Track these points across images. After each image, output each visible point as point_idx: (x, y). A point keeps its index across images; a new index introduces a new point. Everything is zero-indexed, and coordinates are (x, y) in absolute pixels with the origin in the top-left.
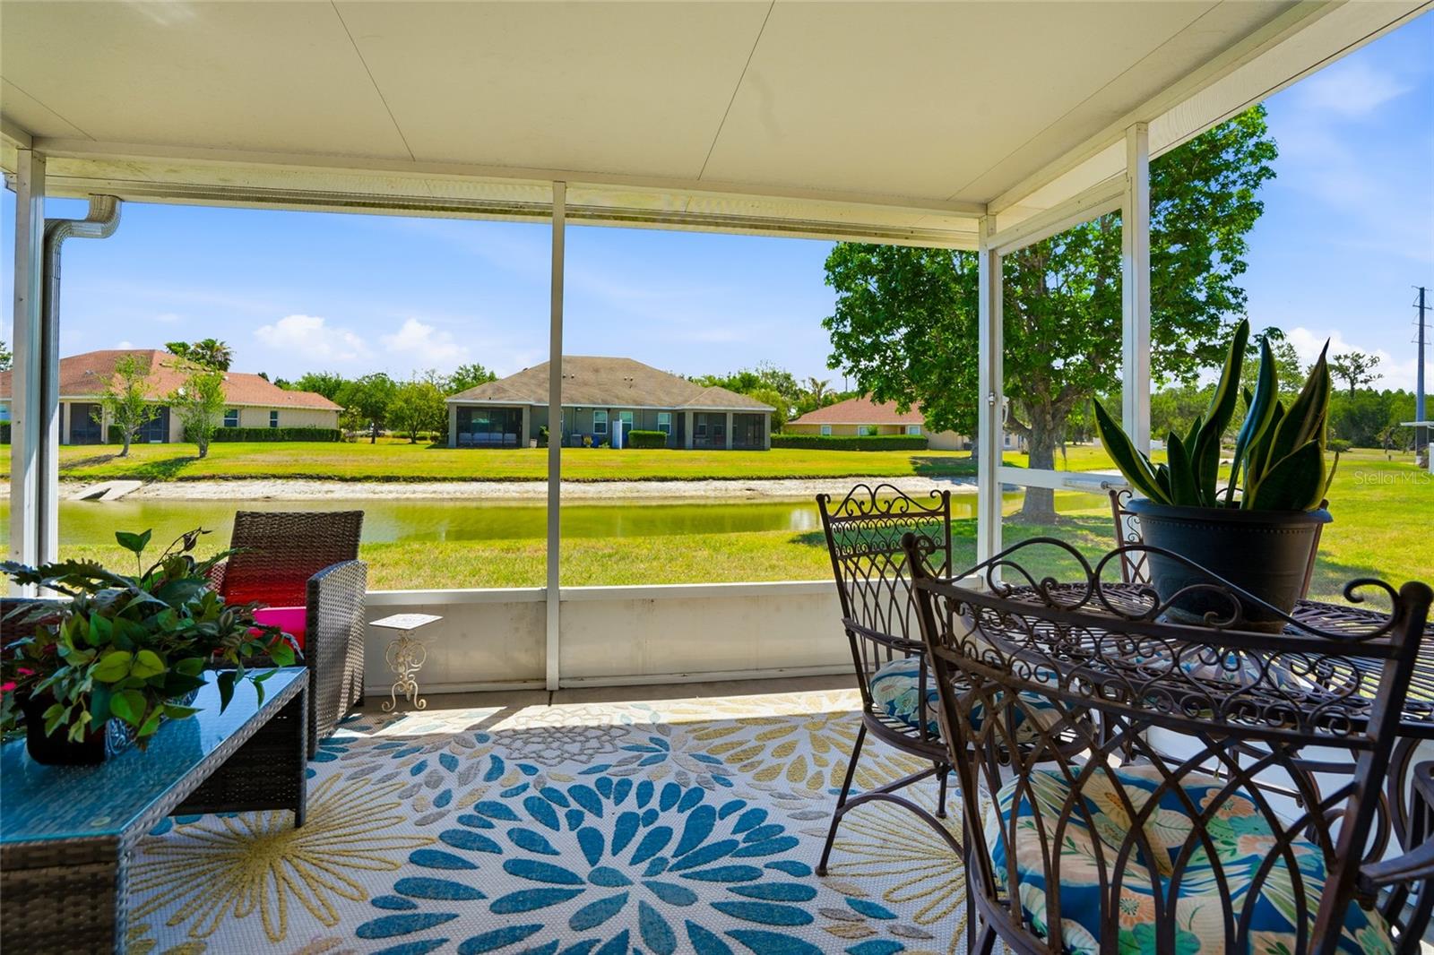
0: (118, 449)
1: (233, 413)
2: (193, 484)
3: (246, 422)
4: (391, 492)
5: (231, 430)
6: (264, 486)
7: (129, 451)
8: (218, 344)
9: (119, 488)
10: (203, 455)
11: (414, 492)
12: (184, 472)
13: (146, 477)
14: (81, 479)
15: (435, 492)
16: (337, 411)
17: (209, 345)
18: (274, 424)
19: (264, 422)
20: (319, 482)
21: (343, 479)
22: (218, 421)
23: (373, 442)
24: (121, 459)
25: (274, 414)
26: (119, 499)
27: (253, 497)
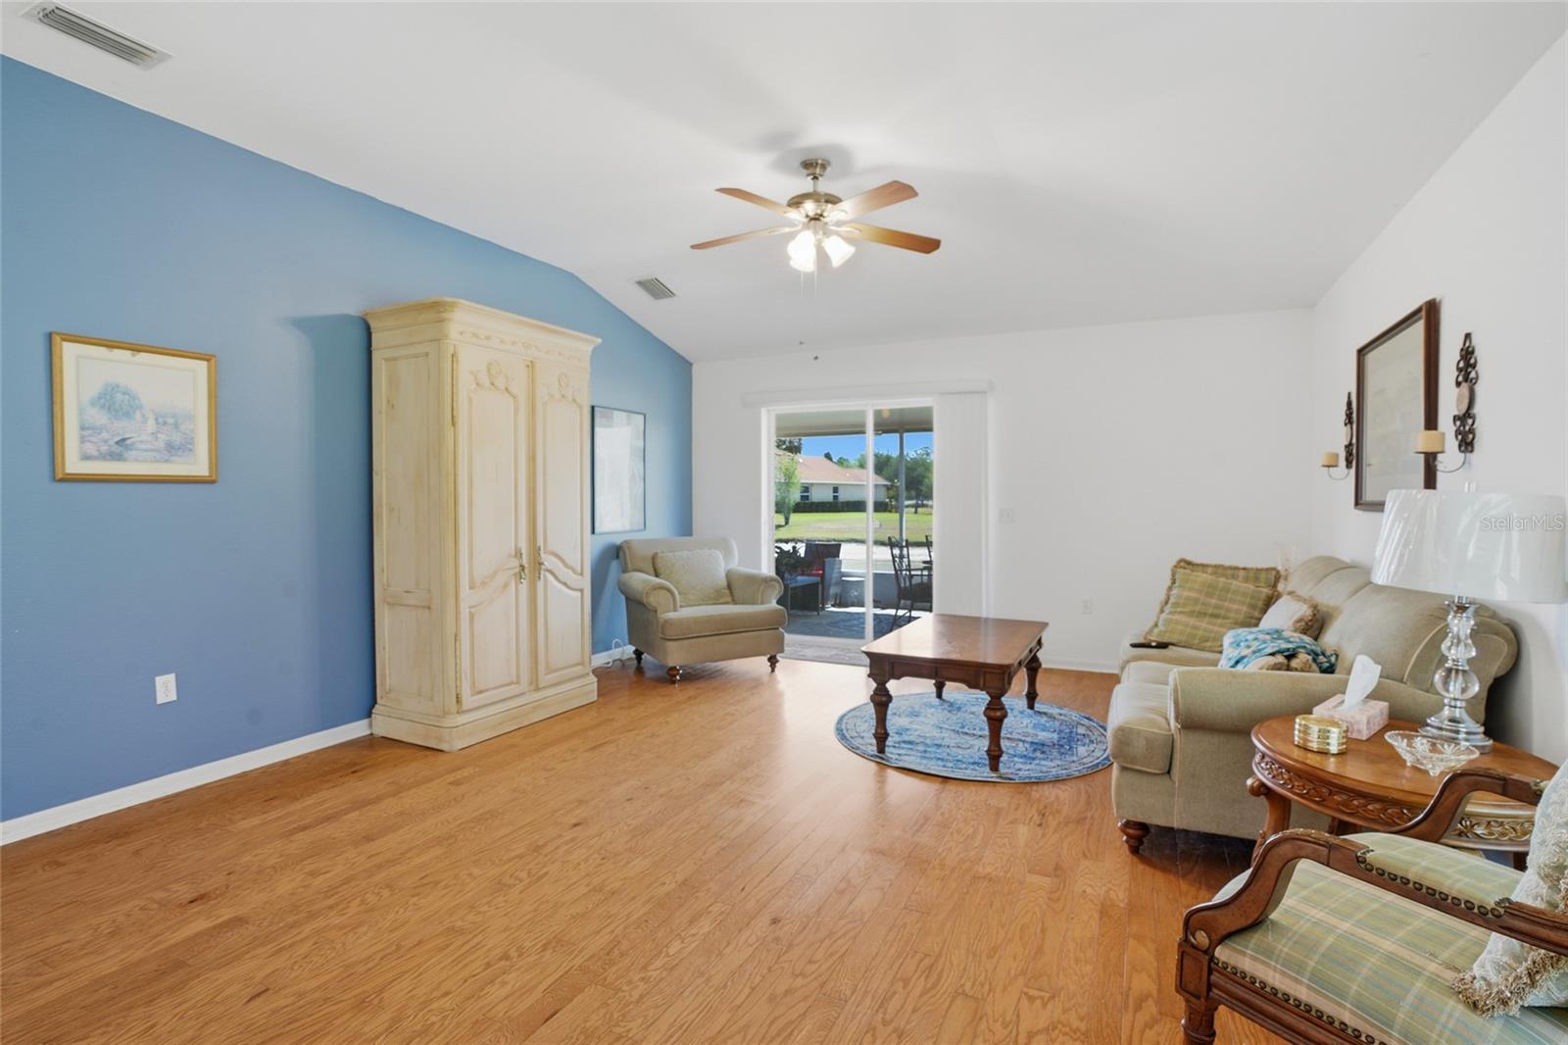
1: (806, 489)
3: (816, 496)
4: (919, 555)
5: (805, 504)
10: (787, 523)
16: (885, 485)
18: (835, 497)
19: (827, 496)
22: (795, 496)
23: (916, 512)
25: (836, 490)
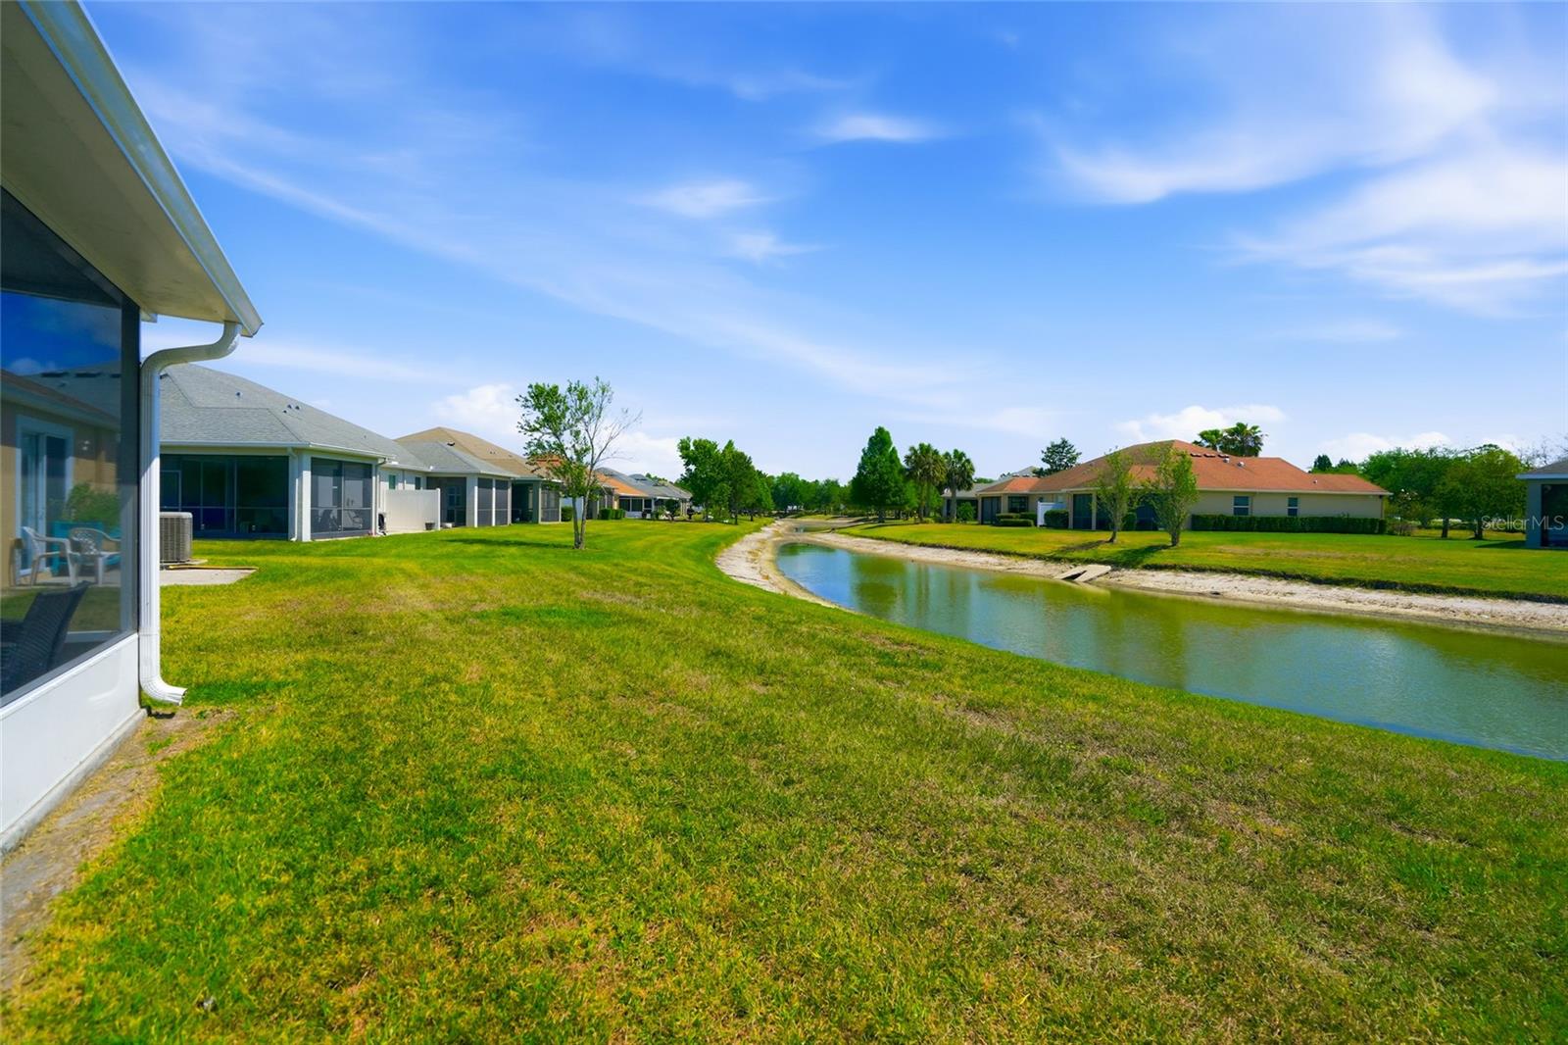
0: (1106, 536)
2: (1155, 573)
3: (1258, 509)
6: (1220, 580)
7: (1117, 537)
8: (1249, 428)
9: (1094, 570)
10: (1173, 544)
11: (1410, 606)
12: (1149, 561)
13: (1118, 563)
14: (1071, 561)
15: (1443, 610)
16: (1382, 496)
17: (1240, 429)
18: (1293, 512)
19: (1281, 510)
20: (1284, 582)
21: (1316, 581)
23: (1444, 535)
24: (1108, 544)
25: (1293, 501)
26: (1089, 581)
27: (1201, 591)
